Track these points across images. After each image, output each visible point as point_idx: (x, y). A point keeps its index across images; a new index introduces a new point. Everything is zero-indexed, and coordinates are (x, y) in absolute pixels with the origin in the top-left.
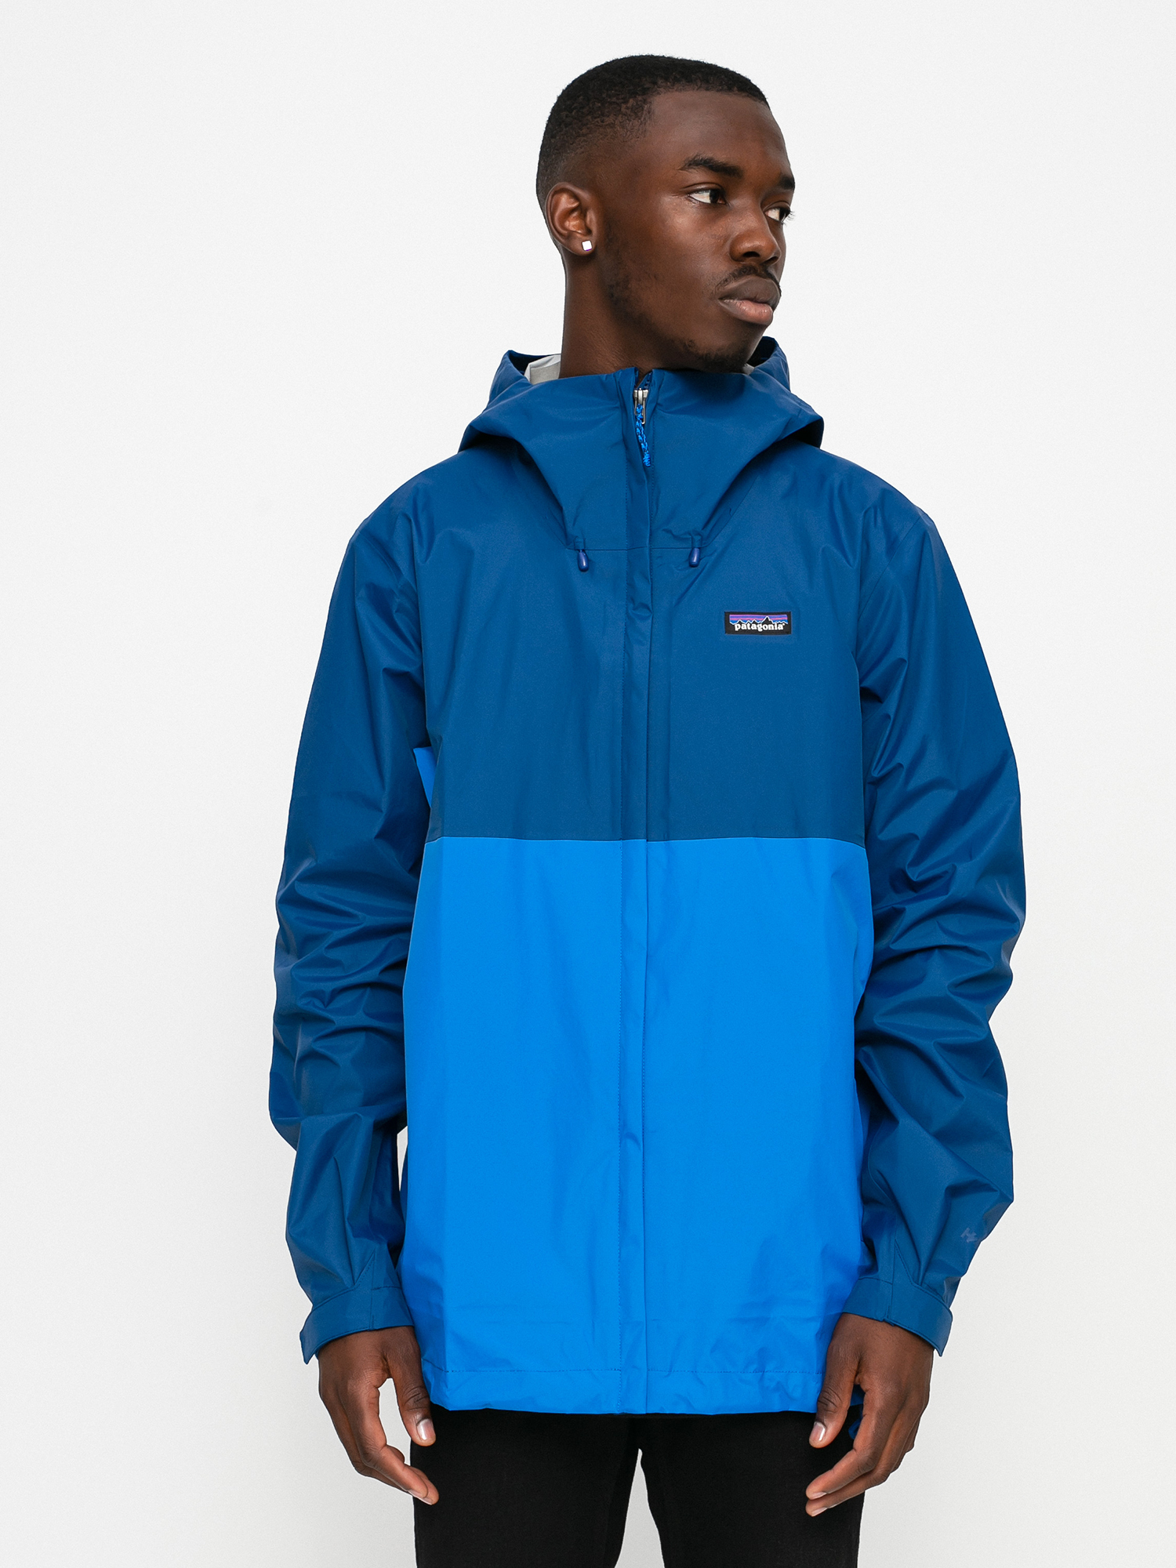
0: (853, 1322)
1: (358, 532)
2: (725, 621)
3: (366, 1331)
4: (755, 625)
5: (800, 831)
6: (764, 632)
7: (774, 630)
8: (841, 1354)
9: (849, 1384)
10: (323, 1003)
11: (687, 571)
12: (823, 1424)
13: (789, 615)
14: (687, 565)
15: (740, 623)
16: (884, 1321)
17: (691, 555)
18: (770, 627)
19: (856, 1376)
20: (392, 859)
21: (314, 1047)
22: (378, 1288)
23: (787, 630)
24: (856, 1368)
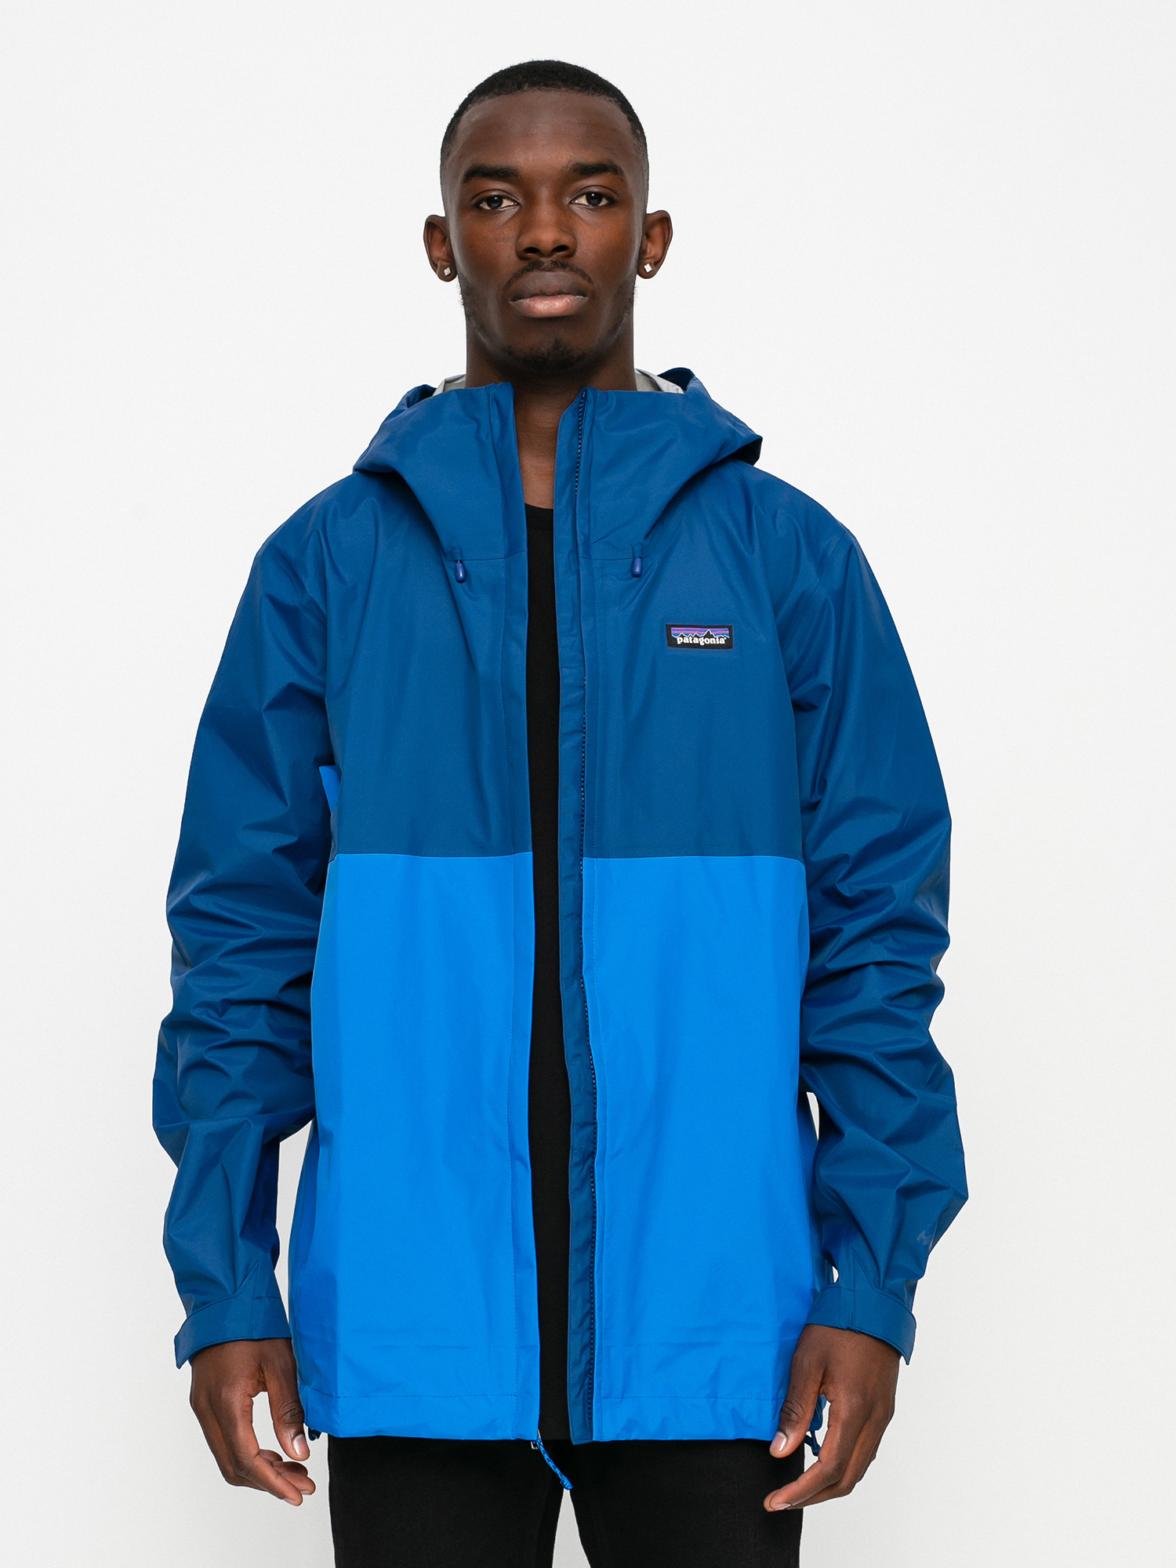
0: (818, 1333)
1: (265, 546)
2: (668, 637)
3: (244, 1340)
4: (697, 639)
5: (745, 848)
6: (706, 646)
7: (713, 644)
8: (806, 1364)
9: (813, 1395)
10: (217, 1011)
11: (631, 581)
12: (785, 1434)
13: (730, 629)
14: (630, 575)
15: (682, 636)
16: (849, 1329)
17: (633, 566)
18: (711, 641)
19: (821, 1387)
20: (291, 874)
21: (207, 1057)
22: (260, 1298)
23: (729, 644)
24: (820, 1379)
